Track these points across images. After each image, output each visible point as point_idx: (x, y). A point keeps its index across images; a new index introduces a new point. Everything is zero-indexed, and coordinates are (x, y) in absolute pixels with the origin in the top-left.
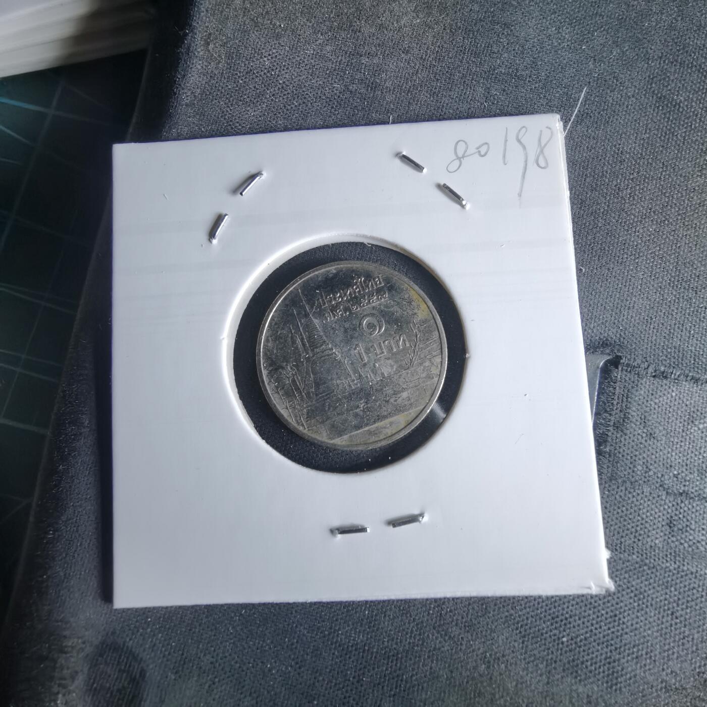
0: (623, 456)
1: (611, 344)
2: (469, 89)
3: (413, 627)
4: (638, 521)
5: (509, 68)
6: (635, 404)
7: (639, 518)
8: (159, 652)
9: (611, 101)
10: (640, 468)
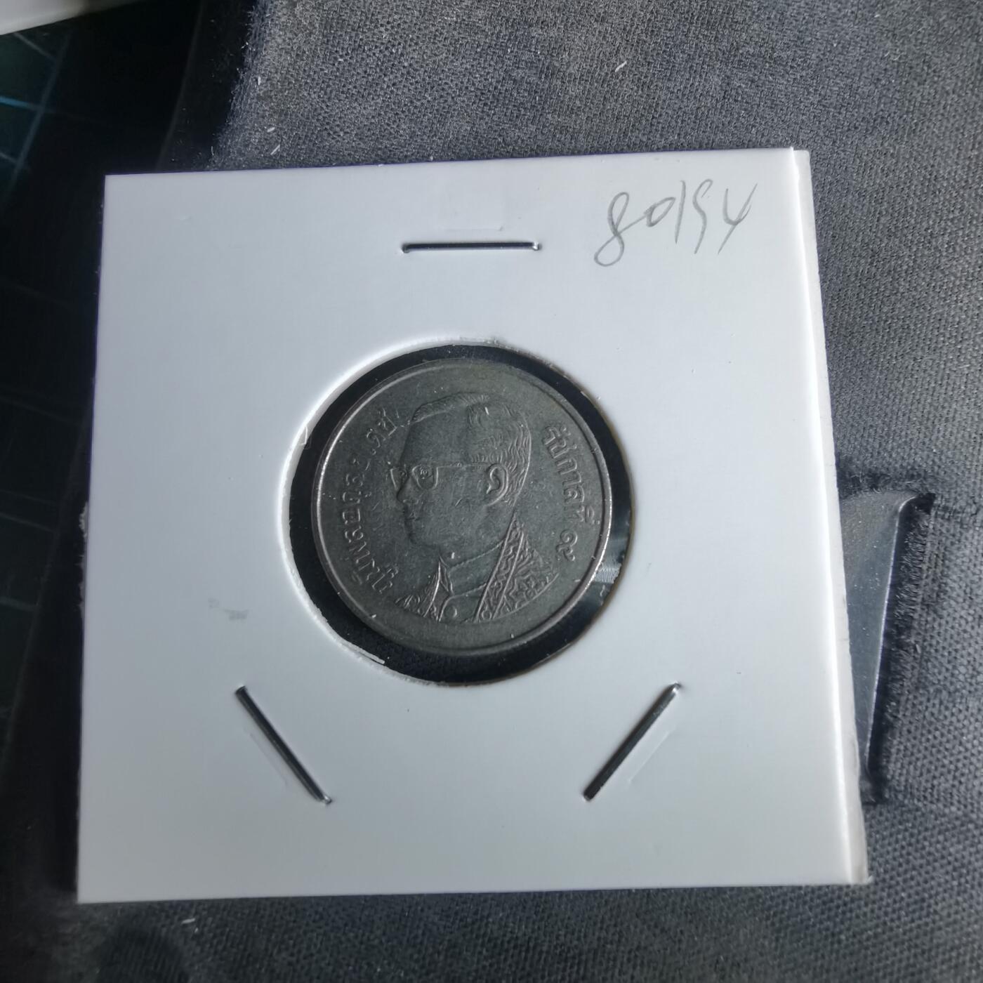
0: (936, 651)
1: (919, 475)
2: (698, 79)
3: (606, 913)
4: (960, 752)
5: (761, 46)
6: (956, 569)
7: (962, 749)
8: (208, 946)
9: (919, 99)
10: (963, 670)
